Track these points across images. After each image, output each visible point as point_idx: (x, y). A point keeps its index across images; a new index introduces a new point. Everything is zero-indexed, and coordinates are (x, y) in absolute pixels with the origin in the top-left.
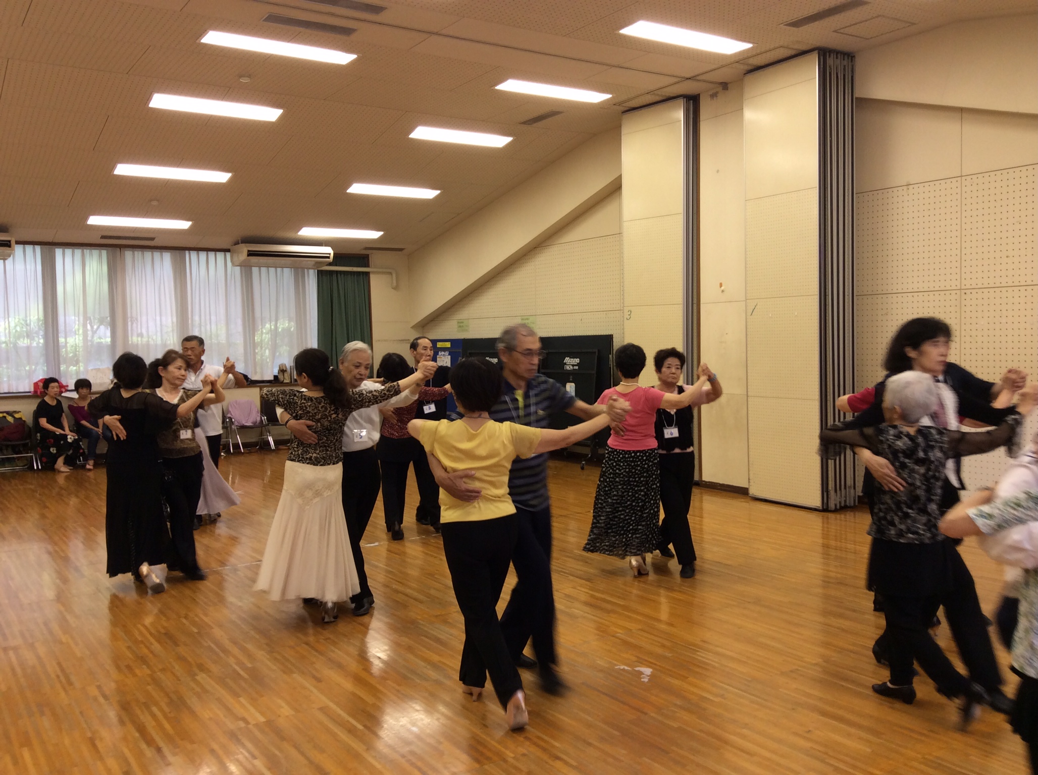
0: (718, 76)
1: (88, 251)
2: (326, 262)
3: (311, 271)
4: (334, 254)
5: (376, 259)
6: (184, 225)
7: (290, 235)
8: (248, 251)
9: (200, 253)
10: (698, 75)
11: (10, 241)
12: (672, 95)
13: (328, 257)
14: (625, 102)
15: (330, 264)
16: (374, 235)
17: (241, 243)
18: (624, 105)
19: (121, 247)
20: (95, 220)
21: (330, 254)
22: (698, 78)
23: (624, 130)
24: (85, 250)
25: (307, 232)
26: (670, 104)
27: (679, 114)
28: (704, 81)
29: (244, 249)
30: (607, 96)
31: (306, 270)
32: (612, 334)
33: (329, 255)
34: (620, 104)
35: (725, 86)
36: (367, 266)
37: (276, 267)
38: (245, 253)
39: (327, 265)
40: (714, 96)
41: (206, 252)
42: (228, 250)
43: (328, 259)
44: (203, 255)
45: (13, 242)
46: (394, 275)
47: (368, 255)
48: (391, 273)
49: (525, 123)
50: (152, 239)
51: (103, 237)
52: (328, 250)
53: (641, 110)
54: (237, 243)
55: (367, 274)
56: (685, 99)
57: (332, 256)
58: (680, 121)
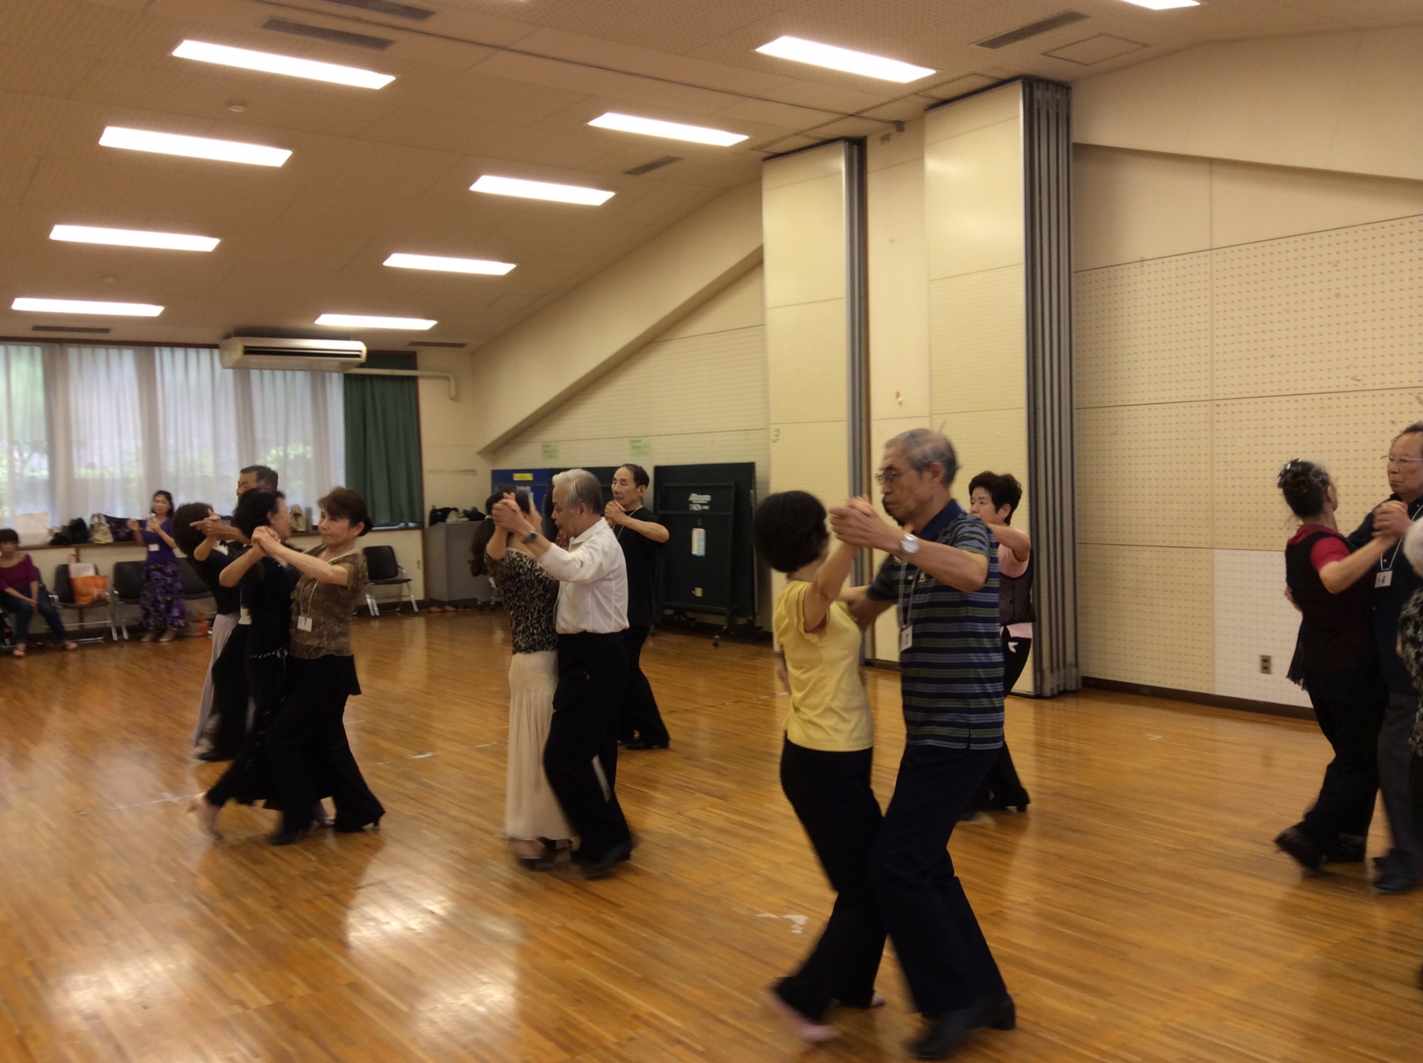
0: (891, 113)
1: (14, 347)
2: (354, 362)
3: (335, 376)
4: (368, 351)
5: (426, 358)
6: (154, 311)
7: (304, 325)
8: (245, 347)
9: (176, 349)
10: (867, 110)
12: (829, 137)
13: (358, 356)
14: (766, 145)
15: (362, 365)
16: (425, 325)
17: (235, 336)
18: (765, 149)
19: (61, 342)
20: (22, 304)
21: (360, 351)
22: (864, 115)
23: (766, 184)
24: (9, 347)
25: (327, 320)
26: (827, 149)
27: (839, 164)
28: (871, 119)
29: (239, 344)
30: (742, 138)
31: (327, 374)
32: (753, 461)
33: (358, 353)
34: (759, 148)
35: (899, 125)
36: (415, 369)
37: (285, 370)
38: (240, 350)
39: (357, 367)
40: (885, 139)
41: (184, 349)
42: (216, 346)
43: (360, 359)
44: (180, 353)
46: (452, 380)
47: (415, 353)
48: (448, 379)
49: (629, 173)
50: (106, 331)
51: (37, 328)
52: (359, 346)
53: (790, 157)
54: (228, 337)
55: (414, 379)
56: (847, 143)
57: (364, 354)
58: (841, 172)
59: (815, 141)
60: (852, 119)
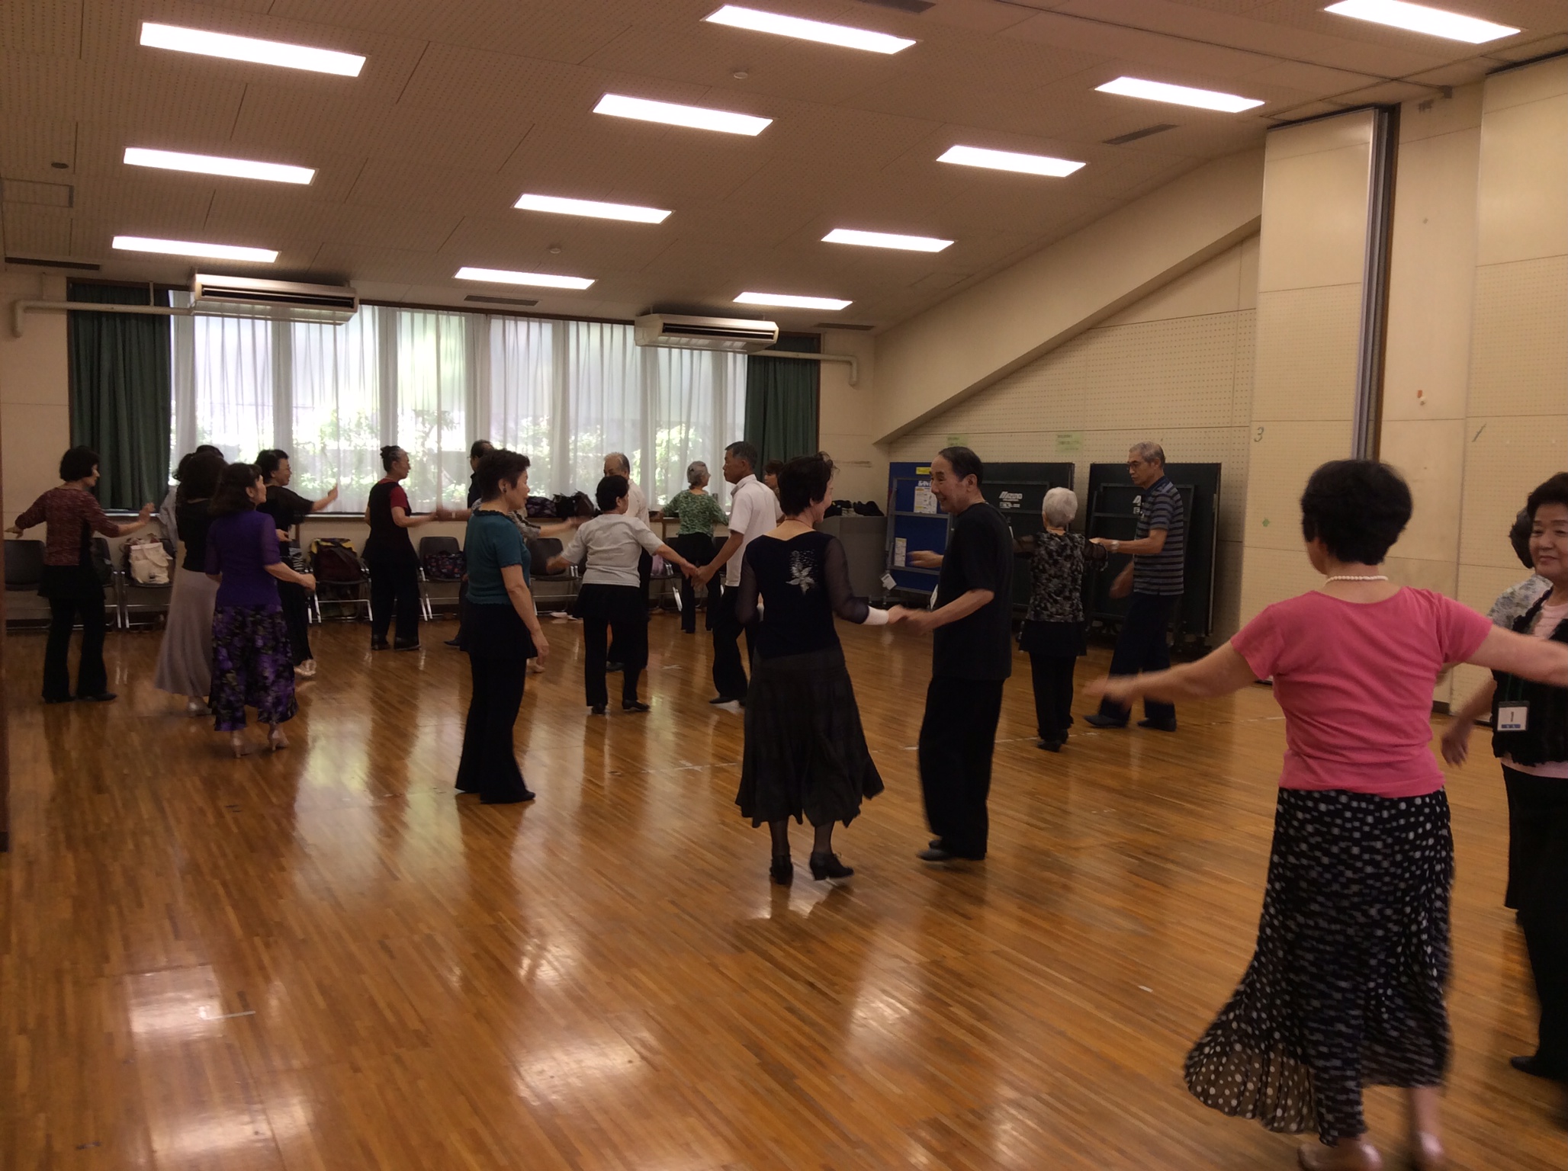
0: (1441, 77)
1: (445, 317)
2: (766, 343)
3: (739, 357)
4: (779, 332)
5: (831, 341)
6: (583, 284)
7: (721, 303)
8: (665, 324)
9: (592, 325)
10: (1410, 75)
11: (352, 299)
12: (1356, 104)
13: (771, 337)
14: (1279, 112)
15: (773, 347)
16: (837, 305)
17: (654, 313)
18: (1275, 117)
19: (489, 313)
20: (466, 274)
21: (773, 332)
22: (1408, 79)
23: (1270, 156)
24: (440, 316)
25: (747, 298)
26: (1351, 115)
27: (1365, 134)
28: (1416, 84)
29: (658, 321)
30: (1255, 103)
31: (730, 355)
32: (1219, 462)
33: (772, 334)
34: (1273, 115)
35: (1446, 91)
36: (818, 352)
37: (692, 349)
38: (660, 327)
39: (766, 349)
40: (1425, 106)
41: (599, 324)
42: (631, 323)
43: (770, 340)
44: (595, 328)
45: (356, 301)
46: (855, 365)
47: (820, 334)
48: (850, 363)
49: (1110, 142)
50: (533, 303)
51: (469, 298)
52: (771, 326)
53: (1300, 125)
54: (645, 313)
55: (817, 363)
56: (1377, 110)
57: (776, 335)
58: (1369, 143)
59: (1340, 108)
60: (1394, 84)
